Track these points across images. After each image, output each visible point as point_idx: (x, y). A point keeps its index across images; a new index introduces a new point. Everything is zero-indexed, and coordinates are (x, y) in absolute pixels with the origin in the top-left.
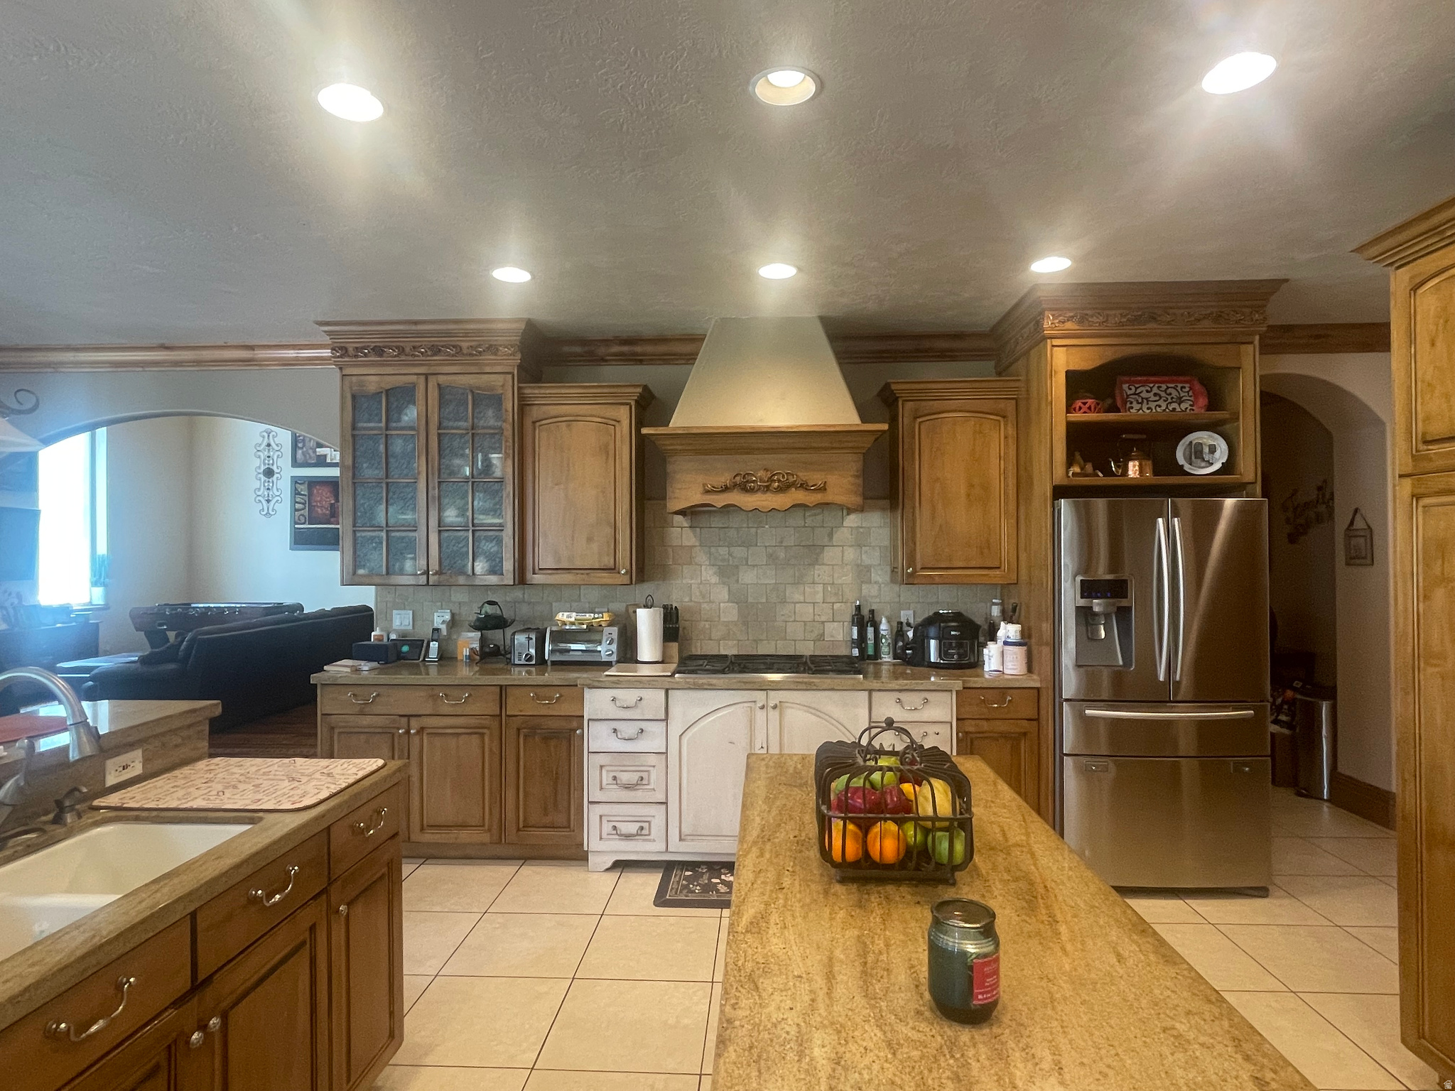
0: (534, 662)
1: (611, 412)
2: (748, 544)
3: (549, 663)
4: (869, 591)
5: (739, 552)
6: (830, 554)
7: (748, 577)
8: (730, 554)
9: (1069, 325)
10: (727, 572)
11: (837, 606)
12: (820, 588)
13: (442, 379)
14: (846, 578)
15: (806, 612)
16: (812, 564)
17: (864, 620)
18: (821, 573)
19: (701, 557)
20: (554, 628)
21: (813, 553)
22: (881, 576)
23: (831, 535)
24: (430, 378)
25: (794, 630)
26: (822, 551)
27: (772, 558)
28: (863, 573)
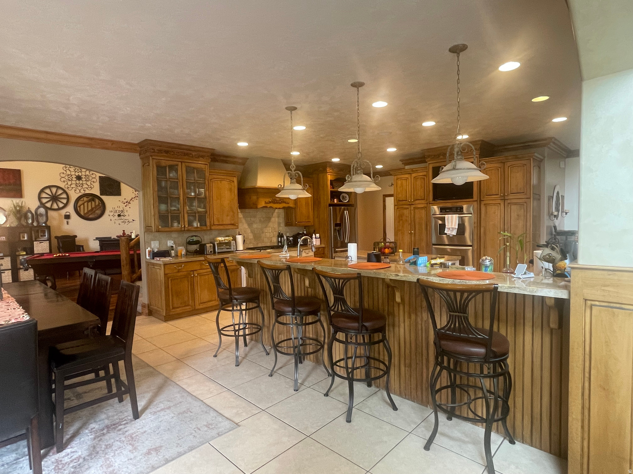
0: (212, 253)
1: (231, 178)
2: (255, 217)
3: (217, 253)
4: (281, 228)
5: (253, 219)
6: (273, 219)
7: (255, 226)
8: (251, 220)
9: (331, 170)
10: (250, 225)
11: (274, 233)
12: (271, 228)
13: (187, 164)
14: (276, 226)
15: (268, 235)
16: (269, 222)
17: (280, 236)
18: (271, 224)
19: (244, 221)
20: (217, 243)
21: (269, 219)
22: (283, 225)
23: (272, 214)
24: (183, 163)
25: (266, 240)
26: (271, 219)
27: (260, 221)
28: (279, 224)
